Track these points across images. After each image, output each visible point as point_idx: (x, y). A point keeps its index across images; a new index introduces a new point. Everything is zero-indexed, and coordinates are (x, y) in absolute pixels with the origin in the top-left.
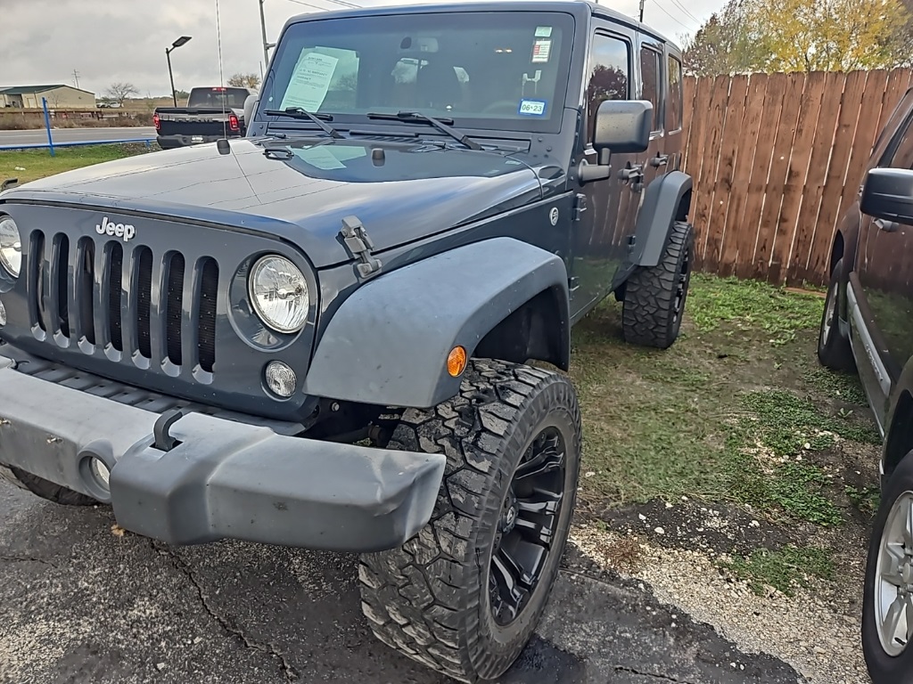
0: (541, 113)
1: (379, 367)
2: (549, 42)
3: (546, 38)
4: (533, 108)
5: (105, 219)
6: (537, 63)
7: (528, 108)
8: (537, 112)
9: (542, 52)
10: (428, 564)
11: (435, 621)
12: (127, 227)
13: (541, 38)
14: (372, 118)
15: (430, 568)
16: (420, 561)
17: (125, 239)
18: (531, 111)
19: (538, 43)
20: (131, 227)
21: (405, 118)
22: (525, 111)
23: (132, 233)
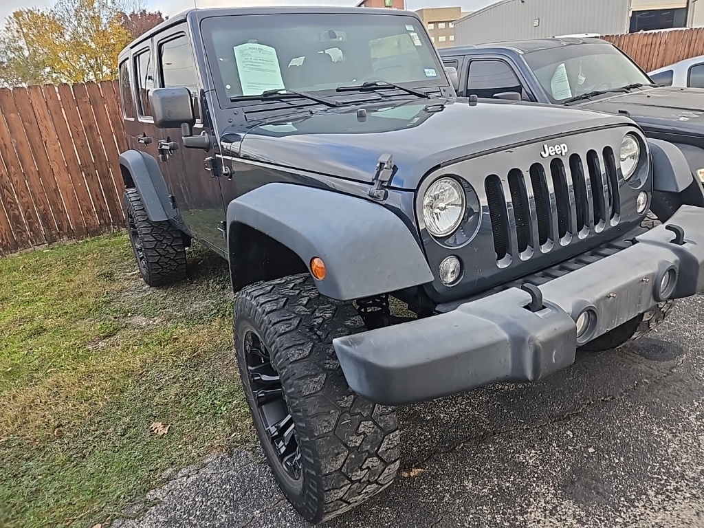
0: (435, 75)
2: (416, 34)
5: (546, 146)
6: (418, 46)
7: (428, 73)
9: (417, 40)
12: (562, 146)
13: (411, 31)
17: (563, 154)
18: (431, 75)
19: (411, 34)
20: (564, 145)
22: (428, 75)
23: (566, 148)
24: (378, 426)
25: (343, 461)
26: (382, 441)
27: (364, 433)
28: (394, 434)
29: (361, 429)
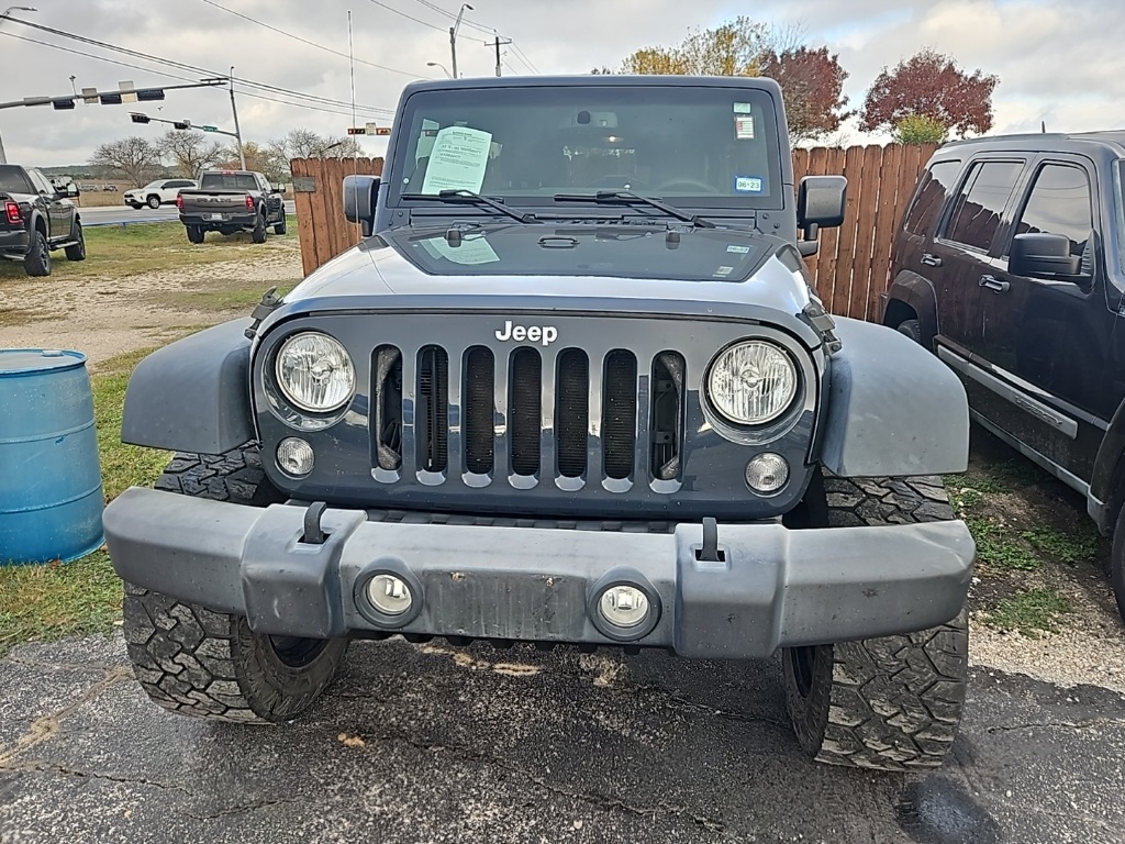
0: (759, 189)
1: (914, 438)
2: (750, 119)
3: (747, 115)
4: (749, 185)
5: (509, 325)
6: (743, 140)
7: (743, 185)
8: (754, 189)
9: (746, 129)
10: (927, 641)
11: (935, 699)
12: (546, 330)
13: (741, 114)
14: (556, 200)
15: (931, 645)
16: (917, 640)
17: (545, 343)
18: (748, 188)
19: (739, 119)
20: (553, 329)
21: (603, 200)
22: (742, 188)
23: (555, 335)
24: (197, 620)
25: (148, 637)
26: (201, 641)
27: (176, 618)
28: (220, 642)
29: (175, 612)
